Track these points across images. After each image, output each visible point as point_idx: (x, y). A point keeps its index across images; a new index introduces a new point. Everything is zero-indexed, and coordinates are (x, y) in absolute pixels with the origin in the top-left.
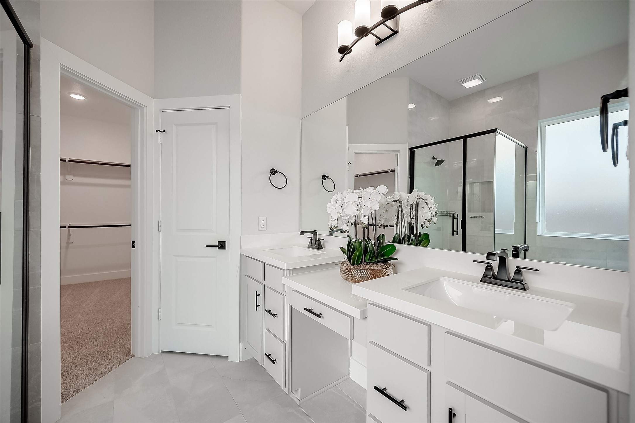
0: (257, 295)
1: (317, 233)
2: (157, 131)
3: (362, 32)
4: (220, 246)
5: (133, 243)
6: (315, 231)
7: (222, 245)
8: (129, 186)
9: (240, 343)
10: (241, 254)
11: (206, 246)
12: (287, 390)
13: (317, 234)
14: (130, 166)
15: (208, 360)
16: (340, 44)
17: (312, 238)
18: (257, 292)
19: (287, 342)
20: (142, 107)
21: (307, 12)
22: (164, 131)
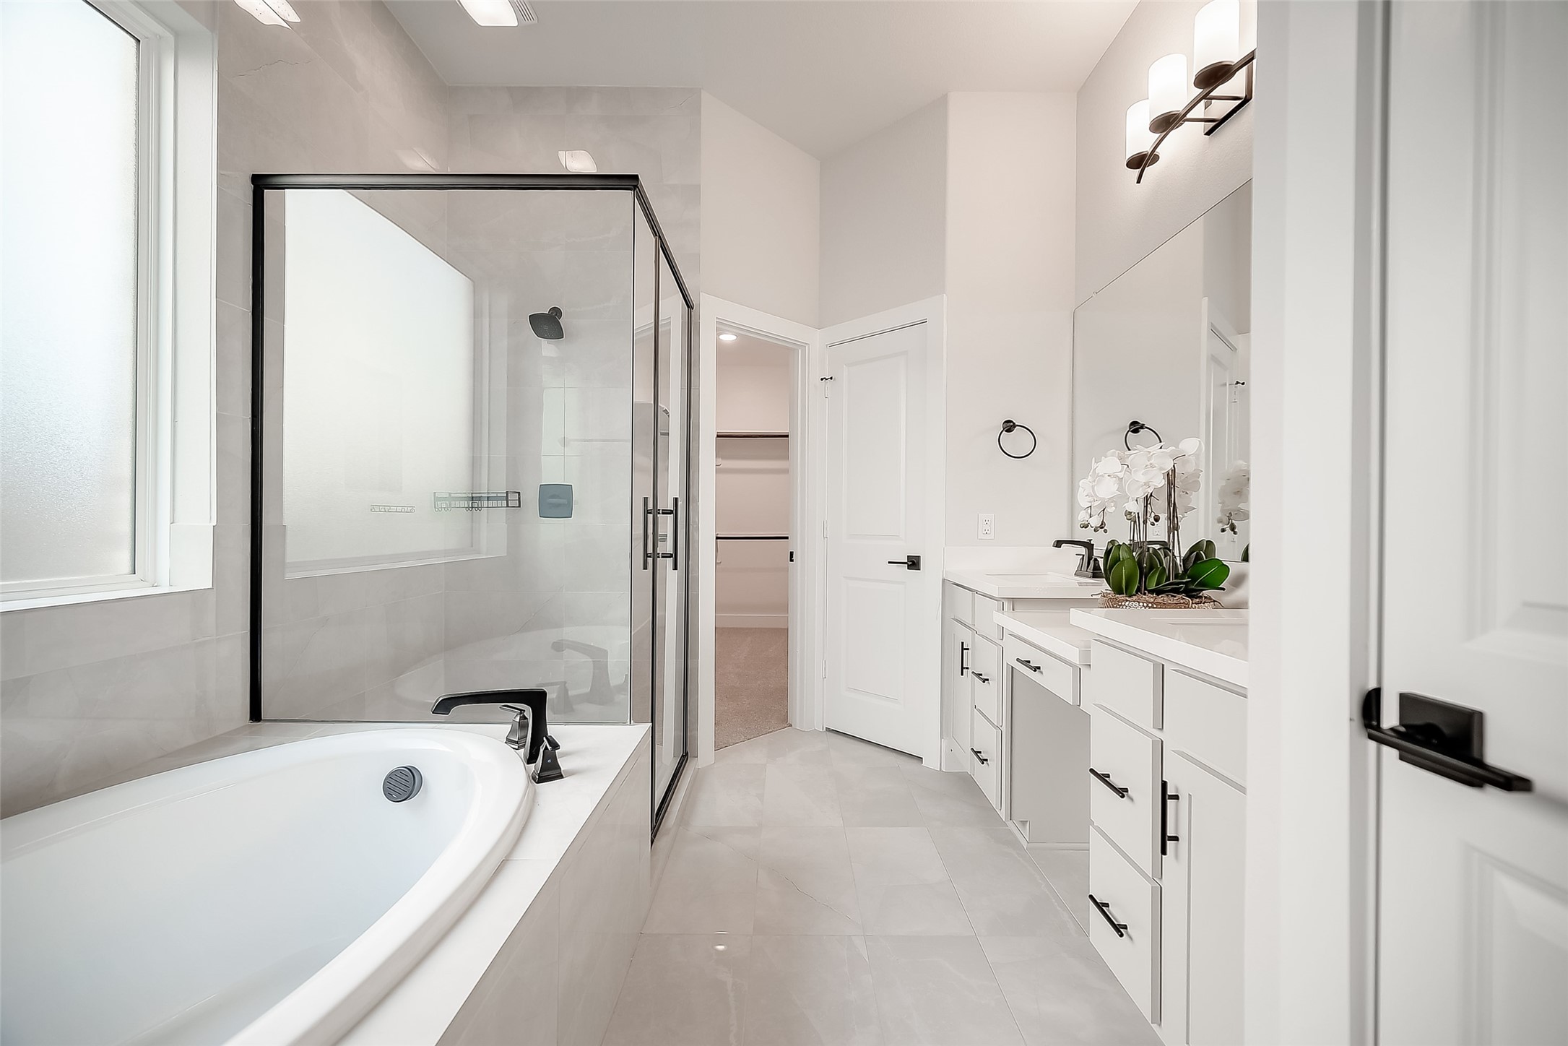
0: (963, 649)
1: (1093, 545)
2: (822, 379)
3: (1166, 123)
4: (910, 563)
5: (792, 554)
6: (1090, 540)
7: (914, 563)
8: (786, 471)
9: (941, 738)
10: (944, 580)
11: (889, 562)
12: (1003, 814)
13: (1095, 547)
14: (787, 436)
15: (892, 756)
16: (1131, 152)
17: (1083, 556)
18: (963, 643)
19: (1004, 728)
20: (803, 346)
21: (1085, 83)
22: (831, 378)
